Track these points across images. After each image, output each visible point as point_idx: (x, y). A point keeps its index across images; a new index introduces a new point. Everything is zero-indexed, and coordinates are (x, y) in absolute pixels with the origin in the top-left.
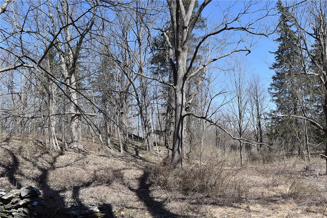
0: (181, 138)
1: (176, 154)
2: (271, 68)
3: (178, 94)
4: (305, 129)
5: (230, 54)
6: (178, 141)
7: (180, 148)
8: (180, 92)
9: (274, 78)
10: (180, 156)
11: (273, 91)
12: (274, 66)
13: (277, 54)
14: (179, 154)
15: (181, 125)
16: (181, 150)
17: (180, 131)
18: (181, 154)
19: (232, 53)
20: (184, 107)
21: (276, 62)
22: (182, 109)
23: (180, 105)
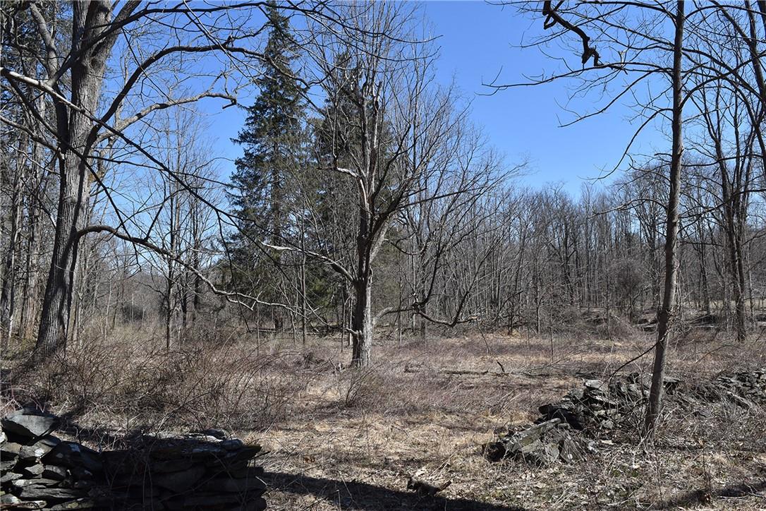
0: (68, 288)
1: (52, 328)
2: (235, 141)
3: (71, 175)
4: (303, 278)
5: (196, 100)
6: (59, 294)
7: (65, 311)
8: (76, 170)
9: (239, 163)
10: (64, 332)
11: (236, 192)
12: (242, 137)
13: (253, 112)
14: (61, 328)
15: (71, 254)
16: (66, 317)
17: (68, 269)
18: (66, 327)
19: (201, 97)
20: (82, 209)
21: (246, 128)
22: (77, 214)
23: (73, 202)
